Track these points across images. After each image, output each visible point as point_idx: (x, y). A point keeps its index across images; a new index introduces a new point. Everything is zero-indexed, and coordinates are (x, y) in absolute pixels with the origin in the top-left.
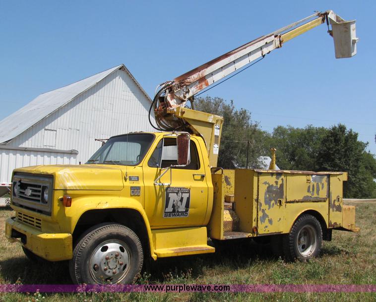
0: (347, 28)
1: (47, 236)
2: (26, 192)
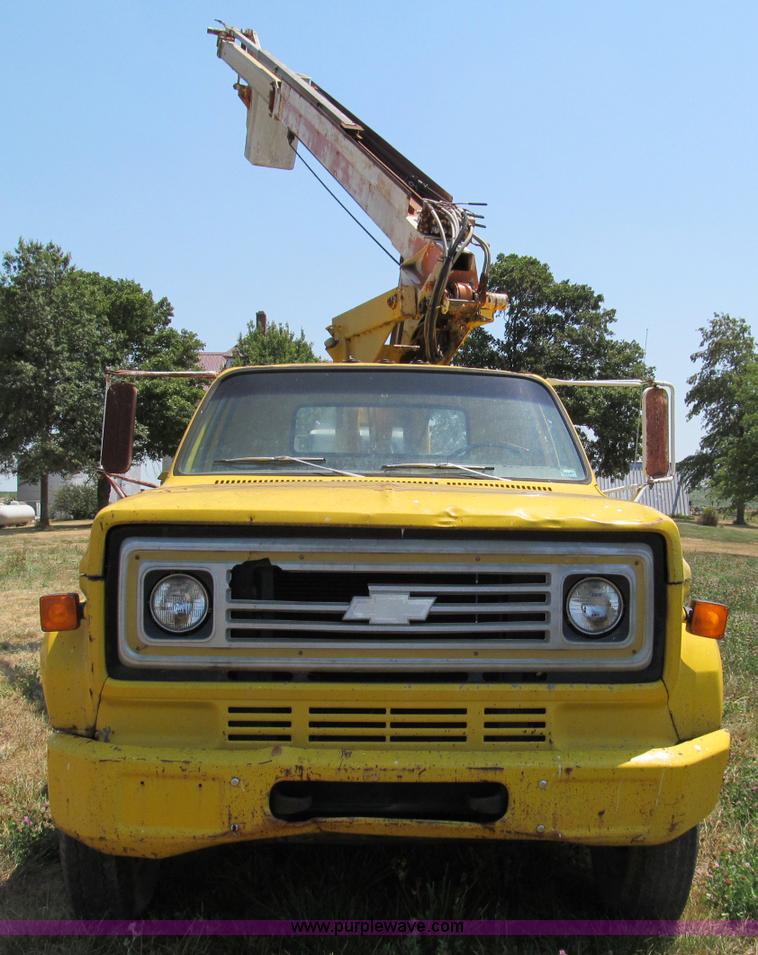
1: (680, 754)
2: (357, 609)
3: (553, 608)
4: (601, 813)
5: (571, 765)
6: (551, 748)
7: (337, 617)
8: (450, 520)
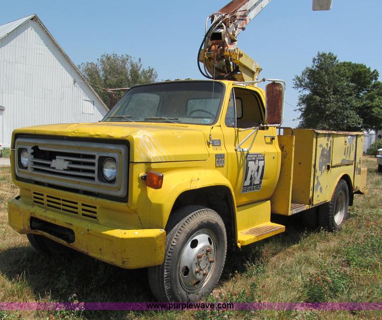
1: (125, 233)
2: (53, 163)
3: (96, 168)
4: (100, 250)
5: (89, 229)
6: (98, 223)
7: (49, 166)
8: (74, 134)
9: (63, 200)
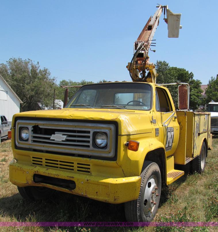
0: (178, 18)
1: (117, 181)
2: (53, 137)
3: (91, 139)
4: (97, 193)
5: (89, 179)
6: (91, 175)
7: (49, 139)
8: (71, 117)
9: (60, 161)
